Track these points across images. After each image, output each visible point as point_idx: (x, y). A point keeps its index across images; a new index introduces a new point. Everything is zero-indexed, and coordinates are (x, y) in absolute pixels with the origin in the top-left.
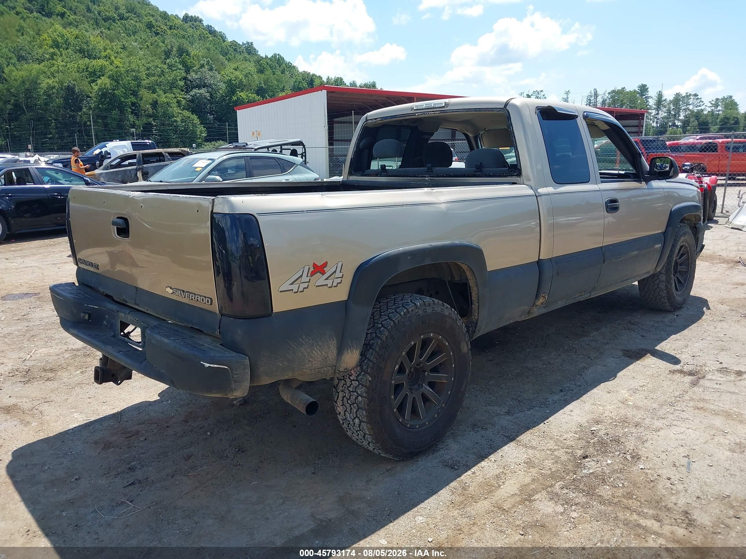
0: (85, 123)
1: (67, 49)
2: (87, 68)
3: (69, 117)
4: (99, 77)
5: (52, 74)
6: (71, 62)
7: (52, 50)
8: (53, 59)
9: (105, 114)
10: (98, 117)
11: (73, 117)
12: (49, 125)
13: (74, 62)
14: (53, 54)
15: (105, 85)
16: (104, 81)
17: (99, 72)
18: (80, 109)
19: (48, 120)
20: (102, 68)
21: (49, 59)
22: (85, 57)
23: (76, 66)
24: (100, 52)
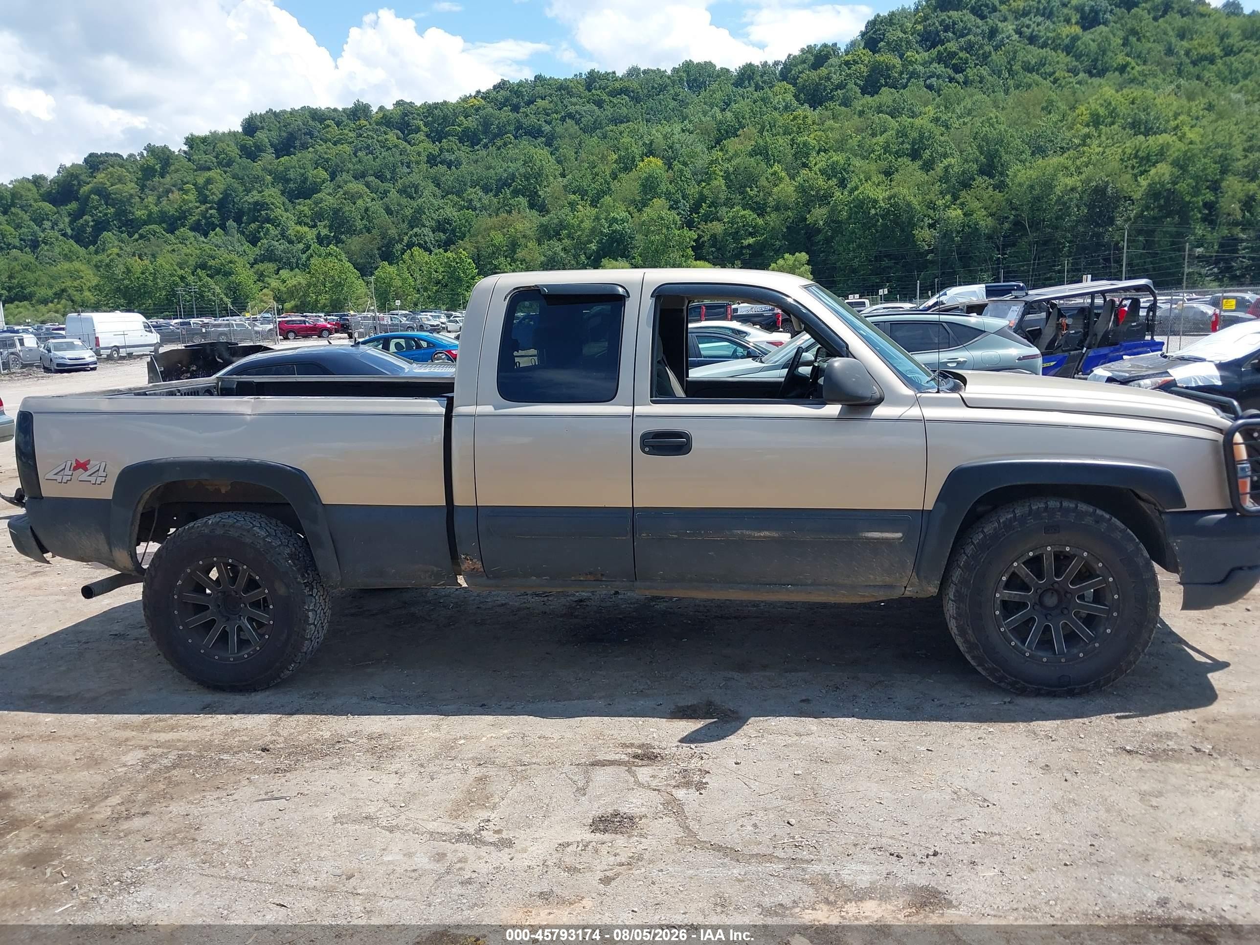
0: (1117, 243)
1: (1113, 123)
2: (1137, 152)
3: (1092, 236)
4: (1154, 165)
5: (1078, 168)
6: (1113, 145)
7: (1086, 130)
8: (1084, 144)
9: (1151, 226)
10: (1140, 232)
11: (1099, 235)
12: (1061, 250)
13: (1118, 145)
14: (1088, 136)
15: (1160, 178)
16: (1163, 171)
17: (1156, 155)
18: (1111, 221)
19: (1059, 243)
20: (1162, 148)
21: (1079, 145)
22: (1141, 133)
23: (1120, 151)
24: (1168, 121)
